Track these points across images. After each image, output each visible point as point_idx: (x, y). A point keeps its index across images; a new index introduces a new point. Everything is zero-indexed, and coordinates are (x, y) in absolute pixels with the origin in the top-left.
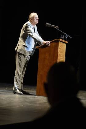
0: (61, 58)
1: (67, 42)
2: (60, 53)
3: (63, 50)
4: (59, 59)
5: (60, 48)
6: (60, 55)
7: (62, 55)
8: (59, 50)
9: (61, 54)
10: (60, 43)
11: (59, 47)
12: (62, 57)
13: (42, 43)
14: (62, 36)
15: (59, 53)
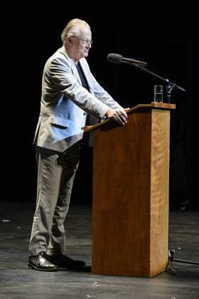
0: (160, 155)
1: (173, 106)
2: (157, 142)
3: (163, 132)
4: (155, 162)
5: (157, 127)
6: (156, 148)
7: (160, 149)
8: (154, 134)
9: (159, 144)
10: (154, 113)
11: (153, 125)
12: (162, 152)
13: (102, 115)
14: (158, 90)
15: (154, 143)
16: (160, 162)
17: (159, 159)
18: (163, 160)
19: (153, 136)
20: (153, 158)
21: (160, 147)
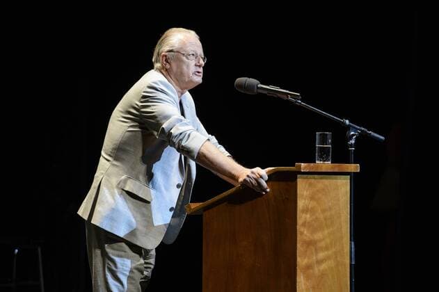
0: (321, 255)
1: (354, 168)
2: (314, 230)
3: (328, 214)
4: (309, 267)
5: (312, 204)
6: (310, 243)
7: (322, 244)
8: (302, 218)
9: (317, 236)
11: (301, 204)
12: (327, 248)
15: (303, 233)
16: (323, 266)
17: (319, 262)
18: (331, 263)
19: (300, 221)
20: (301, 261)
21: (320, 241)
